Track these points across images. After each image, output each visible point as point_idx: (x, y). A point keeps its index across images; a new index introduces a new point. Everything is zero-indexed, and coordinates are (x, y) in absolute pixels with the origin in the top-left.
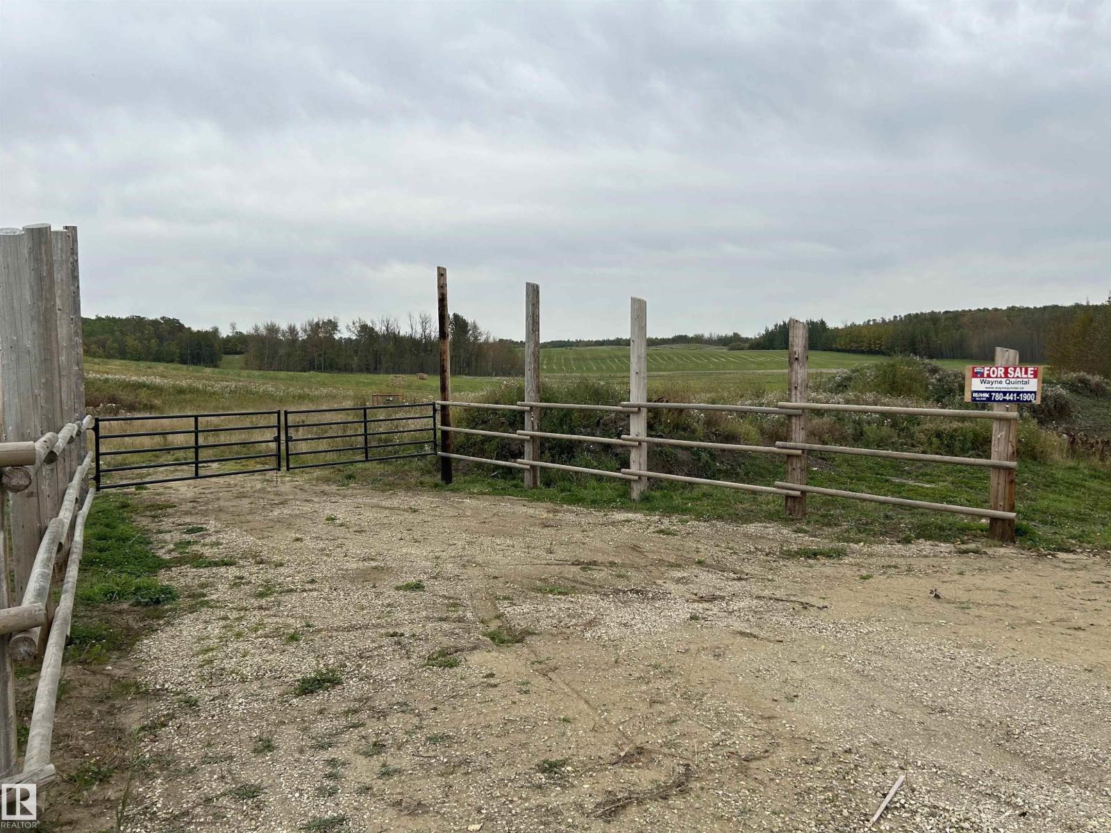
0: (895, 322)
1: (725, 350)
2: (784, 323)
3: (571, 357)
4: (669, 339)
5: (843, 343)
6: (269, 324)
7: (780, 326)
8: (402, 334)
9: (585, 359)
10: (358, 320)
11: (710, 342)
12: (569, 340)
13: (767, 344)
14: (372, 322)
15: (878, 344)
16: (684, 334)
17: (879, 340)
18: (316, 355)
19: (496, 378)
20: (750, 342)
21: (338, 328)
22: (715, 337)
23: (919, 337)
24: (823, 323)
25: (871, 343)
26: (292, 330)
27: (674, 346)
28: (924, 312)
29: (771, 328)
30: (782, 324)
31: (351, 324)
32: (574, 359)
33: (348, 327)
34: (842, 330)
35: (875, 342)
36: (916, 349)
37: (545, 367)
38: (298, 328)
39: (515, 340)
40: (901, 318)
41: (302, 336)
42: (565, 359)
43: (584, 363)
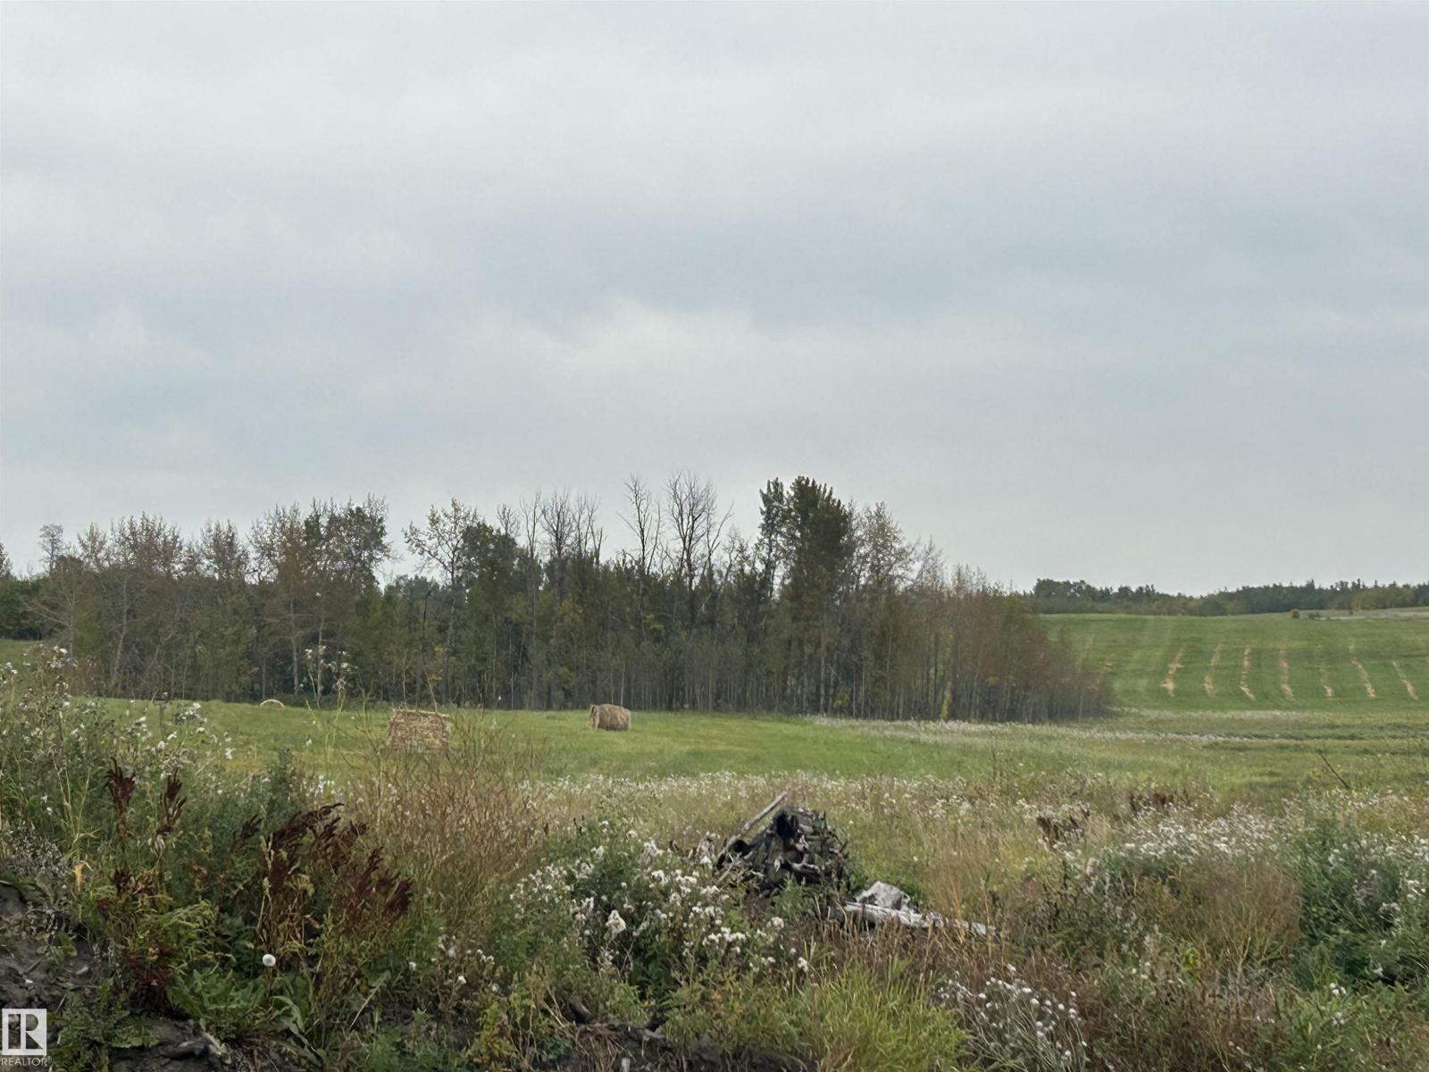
3: (1283, 646)
6: (138, 527)
8: (608, 556)
9: (1333, 656)
10: (450, 510)
12: (1311, 586)
14: (505, 516)
18: (295, 637)
19: (952, 725)
21: (385, 540)
26: (224, 548)
31: (424, 525)
32: (1292, 657)
33: (412, 537)
37: (1170, 685)
38: (244, 539)
39: (1099, 585)
41: (258, 571)
42: (1257, 654)
43: (1336, 670)
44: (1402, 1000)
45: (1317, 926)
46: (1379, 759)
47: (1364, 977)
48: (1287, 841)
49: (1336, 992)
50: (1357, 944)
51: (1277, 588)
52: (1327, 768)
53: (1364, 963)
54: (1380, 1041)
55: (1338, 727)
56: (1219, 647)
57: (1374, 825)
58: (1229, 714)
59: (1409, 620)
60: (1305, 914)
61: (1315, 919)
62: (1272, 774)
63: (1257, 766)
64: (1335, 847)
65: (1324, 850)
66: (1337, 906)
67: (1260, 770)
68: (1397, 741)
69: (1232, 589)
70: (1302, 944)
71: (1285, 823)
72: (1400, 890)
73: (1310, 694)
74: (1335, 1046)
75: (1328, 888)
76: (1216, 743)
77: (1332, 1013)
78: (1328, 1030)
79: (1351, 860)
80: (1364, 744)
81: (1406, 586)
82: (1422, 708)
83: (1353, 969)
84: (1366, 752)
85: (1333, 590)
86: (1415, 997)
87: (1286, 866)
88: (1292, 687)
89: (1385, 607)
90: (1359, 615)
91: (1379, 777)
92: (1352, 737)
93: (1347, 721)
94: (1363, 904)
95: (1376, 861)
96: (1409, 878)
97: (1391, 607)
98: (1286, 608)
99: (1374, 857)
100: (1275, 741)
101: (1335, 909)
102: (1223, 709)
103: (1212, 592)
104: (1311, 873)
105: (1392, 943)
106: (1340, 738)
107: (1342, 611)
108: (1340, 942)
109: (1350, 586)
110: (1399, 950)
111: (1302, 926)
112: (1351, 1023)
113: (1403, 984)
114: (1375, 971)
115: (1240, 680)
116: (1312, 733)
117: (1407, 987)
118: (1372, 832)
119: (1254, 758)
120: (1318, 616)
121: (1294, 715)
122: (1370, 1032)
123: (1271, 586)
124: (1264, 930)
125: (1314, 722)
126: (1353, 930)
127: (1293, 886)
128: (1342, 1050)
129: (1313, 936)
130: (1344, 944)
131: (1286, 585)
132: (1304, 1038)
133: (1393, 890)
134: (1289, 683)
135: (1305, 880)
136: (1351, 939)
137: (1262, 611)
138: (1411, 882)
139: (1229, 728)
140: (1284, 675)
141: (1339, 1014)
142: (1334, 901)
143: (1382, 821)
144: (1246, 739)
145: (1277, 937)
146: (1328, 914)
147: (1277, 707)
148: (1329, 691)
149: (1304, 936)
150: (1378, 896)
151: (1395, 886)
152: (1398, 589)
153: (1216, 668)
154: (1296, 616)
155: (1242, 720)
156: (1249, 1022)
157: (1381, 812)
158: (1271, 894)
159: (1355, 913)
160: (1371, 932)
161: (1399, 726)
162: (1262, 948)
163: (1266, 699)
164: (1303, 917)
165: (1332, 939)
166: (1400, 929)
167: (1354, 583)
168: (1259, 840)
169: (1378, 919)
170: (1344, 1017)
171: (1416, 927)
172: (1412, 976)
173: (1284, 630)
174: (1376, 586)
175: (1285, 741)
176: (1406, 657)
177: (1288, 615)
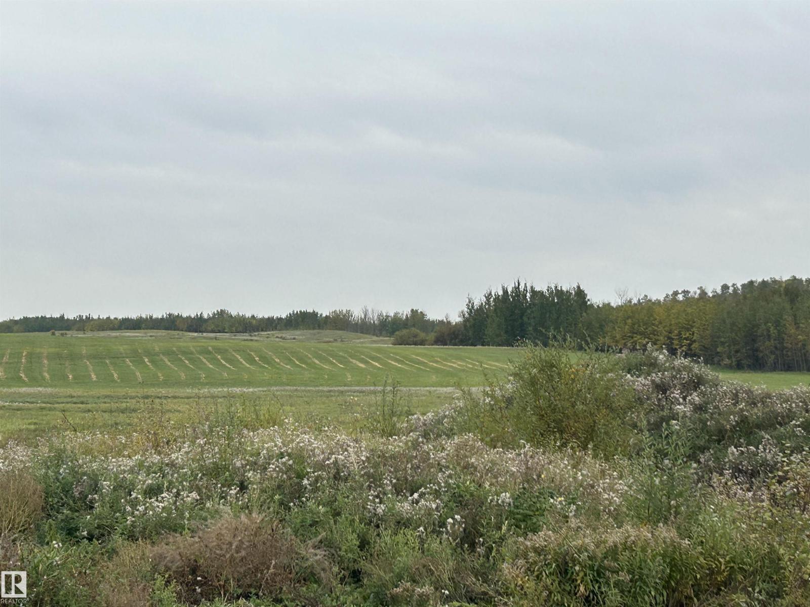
0: (725, 296)
1: (385, 344)
2: (505, 292)
3: (45, 351)
4: (281, 319)
5: (618, 337)
7: (497, 298)
9: (73, 357)
11: (364, 327)
12: (62, 317)
13: (471, 333)
15: (686, 339)
16: (310, 310)
17: (688, 330)
20: (437, 328)
22: (373, 317)
23: (763, 327)
24: (580, 293)
25: (672, 336)
27: (288, 334)
28: (777, 278)
29: (479, 300)
30: (501, 293)
32: (50, 357)
34: (619, 308)
35: (680, 334)
36: (757, 350)
40: (735, 290)
42: (30, 356)
43: (75, 364)
44: (96, 549)
45: (52, 509)
46: (94, 415)
47: (77, 537)
48: (37, 462)
49: (56, 546)
50: (74, 519)
51: (43, 318)
52: (65, 420)
53: (77, 529)
54: (80, 573)
55: (74, 397)
56: (9, 351)
57: (88, 451)
58: (13, 390)
59: (116, 337)
60: (45, 503)
61: (50, 505)
62: (35, 424)
63: (27, 419)
64: (64, 464)
65: (58, 466)
66: (63, 497)
67: (30, 421)
68: (107, 405)
69: (17, 318)
70: (42, 520)
71: (37, 451)
72: (99, 488)
73: (59, 378)
74: (55, 576)
75: (58, 487)
76: (4, 406)
77: (53, 558)
78: (51, 567)
79: (73, 471)
80: (89, 406)
81: (116, 319)
82: (121, 386)
83: (70, 532)
84: (89, 411)
85: (75, 320)
86: (104, 547)
87: (35, 476)
88: (49, 374)
89: (103, 330)
90: (89, 334)
91: (93, 424)
92: (82, 403)
93: (80, 393)
94: (78, 496)
95: (86, 471)
96: (104, 481)
97: (106, 330)
98: (48, 330)
99: (86, 469)
100: (38, 405)
101: (62, 499)
102: (9, 387)
103: (5, 319)
104: (50, 479)
105: (93, 517)
106: (75, 403)
107: (79, 332)
108: (63, 518)
109: (84, 317)
110: (97, 521)
111: (43, 509)
112: (65, 562)
113: (98, 540)
114: (83, 533)
115: (20, 370)
116: (59, 400)
117: (100, 542)
118: (86, 456)
119: (25, 415)
120: (66, 334)
121: (49, 390)
122: (76, 568)
123: (40, 316)
124: (21, 512)
125: (61, 394)
126: (72, 511)
127: (39, 487)
128: (59, 578)
129: (49, 515)
130: (66, 519)
131: (48, 316)
132: (37, 573)
133: (95, 488)
134: (48, 372)
135: (46, 483)
136: (70, 516)
137: (34, 331)
138: (105, 483)
139: (13, 398)
140: (45, 367)
141: (57, 558)
142: (62, 495)
143: (92, 449)
144: (21, 404)
145: (29, 516)
146: (58, 502)
147: (40, 386)
148: (70, 376)
149: (44, 515)
150: (87, 491)
151: (96, 485)
152: (111, 320)
153: (7, 363)
154: (53, 334)
155: (19, 393)
156: (6, 565)
157: (92, 444)
158: (26, 491)
159: (74, 501)
160: (82, 512)
161: (106, 397)
162: (19, 523)
163: (35, 381)
164: (44, 504)
165: (59, 516)
166: (98, 509)
167: (86, 316)
168: (21, 461)
169: (86, 504)
170: (60, 560)
171: (107, 508)
172: (103, 535)
173: (45, 342)
174: (99, 318)
175: (44, 405)
176: (114, 358)
177: (49, 334)
